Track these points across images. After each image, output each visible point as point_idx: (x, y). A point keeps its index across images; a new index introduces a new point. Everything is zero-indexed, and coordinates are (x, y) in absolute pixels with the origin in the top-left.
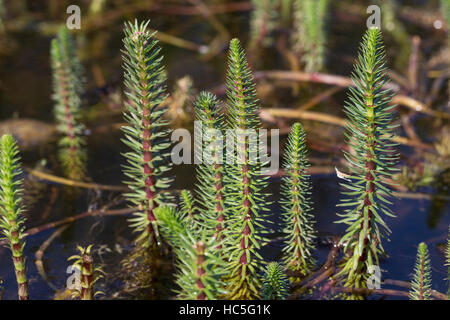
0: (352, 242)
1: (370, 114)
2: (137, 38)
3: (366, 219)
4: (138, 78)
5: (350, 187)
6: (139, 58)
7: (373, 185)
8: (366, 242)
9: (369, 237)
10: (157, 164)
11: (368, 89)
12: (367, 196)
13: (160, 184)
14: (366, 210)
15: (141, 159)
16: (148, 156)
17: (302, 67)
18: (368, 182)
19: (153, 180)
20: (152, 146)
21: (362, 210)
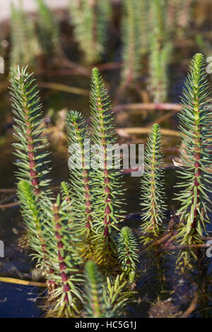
0: (185, 214)
1: (196, 117)
2: (19, 78)
3: (196, 196)
4: (21, 107)
5: (183, 173)
6: (21, 92)
7: (200, 171)
8: (196, 212)
9: (198, 209)
10: (40, 169)
11: (195, 99)
12: (196, 179)
13: (43, 183)
14: (195, 189)
15: (27, 166)
16: (33, 164)
17: (151, 100)
18: (196, 169)
19: (38, 181)
20: (35, 156)
21: (192, 190)
